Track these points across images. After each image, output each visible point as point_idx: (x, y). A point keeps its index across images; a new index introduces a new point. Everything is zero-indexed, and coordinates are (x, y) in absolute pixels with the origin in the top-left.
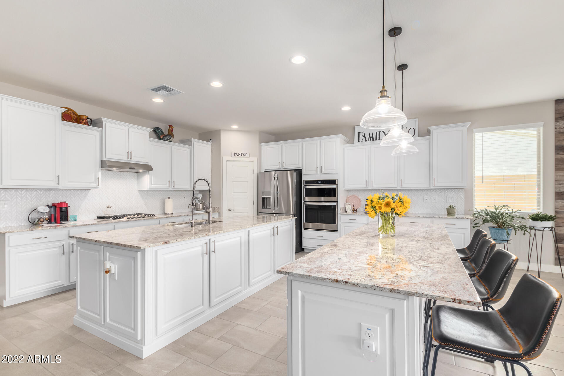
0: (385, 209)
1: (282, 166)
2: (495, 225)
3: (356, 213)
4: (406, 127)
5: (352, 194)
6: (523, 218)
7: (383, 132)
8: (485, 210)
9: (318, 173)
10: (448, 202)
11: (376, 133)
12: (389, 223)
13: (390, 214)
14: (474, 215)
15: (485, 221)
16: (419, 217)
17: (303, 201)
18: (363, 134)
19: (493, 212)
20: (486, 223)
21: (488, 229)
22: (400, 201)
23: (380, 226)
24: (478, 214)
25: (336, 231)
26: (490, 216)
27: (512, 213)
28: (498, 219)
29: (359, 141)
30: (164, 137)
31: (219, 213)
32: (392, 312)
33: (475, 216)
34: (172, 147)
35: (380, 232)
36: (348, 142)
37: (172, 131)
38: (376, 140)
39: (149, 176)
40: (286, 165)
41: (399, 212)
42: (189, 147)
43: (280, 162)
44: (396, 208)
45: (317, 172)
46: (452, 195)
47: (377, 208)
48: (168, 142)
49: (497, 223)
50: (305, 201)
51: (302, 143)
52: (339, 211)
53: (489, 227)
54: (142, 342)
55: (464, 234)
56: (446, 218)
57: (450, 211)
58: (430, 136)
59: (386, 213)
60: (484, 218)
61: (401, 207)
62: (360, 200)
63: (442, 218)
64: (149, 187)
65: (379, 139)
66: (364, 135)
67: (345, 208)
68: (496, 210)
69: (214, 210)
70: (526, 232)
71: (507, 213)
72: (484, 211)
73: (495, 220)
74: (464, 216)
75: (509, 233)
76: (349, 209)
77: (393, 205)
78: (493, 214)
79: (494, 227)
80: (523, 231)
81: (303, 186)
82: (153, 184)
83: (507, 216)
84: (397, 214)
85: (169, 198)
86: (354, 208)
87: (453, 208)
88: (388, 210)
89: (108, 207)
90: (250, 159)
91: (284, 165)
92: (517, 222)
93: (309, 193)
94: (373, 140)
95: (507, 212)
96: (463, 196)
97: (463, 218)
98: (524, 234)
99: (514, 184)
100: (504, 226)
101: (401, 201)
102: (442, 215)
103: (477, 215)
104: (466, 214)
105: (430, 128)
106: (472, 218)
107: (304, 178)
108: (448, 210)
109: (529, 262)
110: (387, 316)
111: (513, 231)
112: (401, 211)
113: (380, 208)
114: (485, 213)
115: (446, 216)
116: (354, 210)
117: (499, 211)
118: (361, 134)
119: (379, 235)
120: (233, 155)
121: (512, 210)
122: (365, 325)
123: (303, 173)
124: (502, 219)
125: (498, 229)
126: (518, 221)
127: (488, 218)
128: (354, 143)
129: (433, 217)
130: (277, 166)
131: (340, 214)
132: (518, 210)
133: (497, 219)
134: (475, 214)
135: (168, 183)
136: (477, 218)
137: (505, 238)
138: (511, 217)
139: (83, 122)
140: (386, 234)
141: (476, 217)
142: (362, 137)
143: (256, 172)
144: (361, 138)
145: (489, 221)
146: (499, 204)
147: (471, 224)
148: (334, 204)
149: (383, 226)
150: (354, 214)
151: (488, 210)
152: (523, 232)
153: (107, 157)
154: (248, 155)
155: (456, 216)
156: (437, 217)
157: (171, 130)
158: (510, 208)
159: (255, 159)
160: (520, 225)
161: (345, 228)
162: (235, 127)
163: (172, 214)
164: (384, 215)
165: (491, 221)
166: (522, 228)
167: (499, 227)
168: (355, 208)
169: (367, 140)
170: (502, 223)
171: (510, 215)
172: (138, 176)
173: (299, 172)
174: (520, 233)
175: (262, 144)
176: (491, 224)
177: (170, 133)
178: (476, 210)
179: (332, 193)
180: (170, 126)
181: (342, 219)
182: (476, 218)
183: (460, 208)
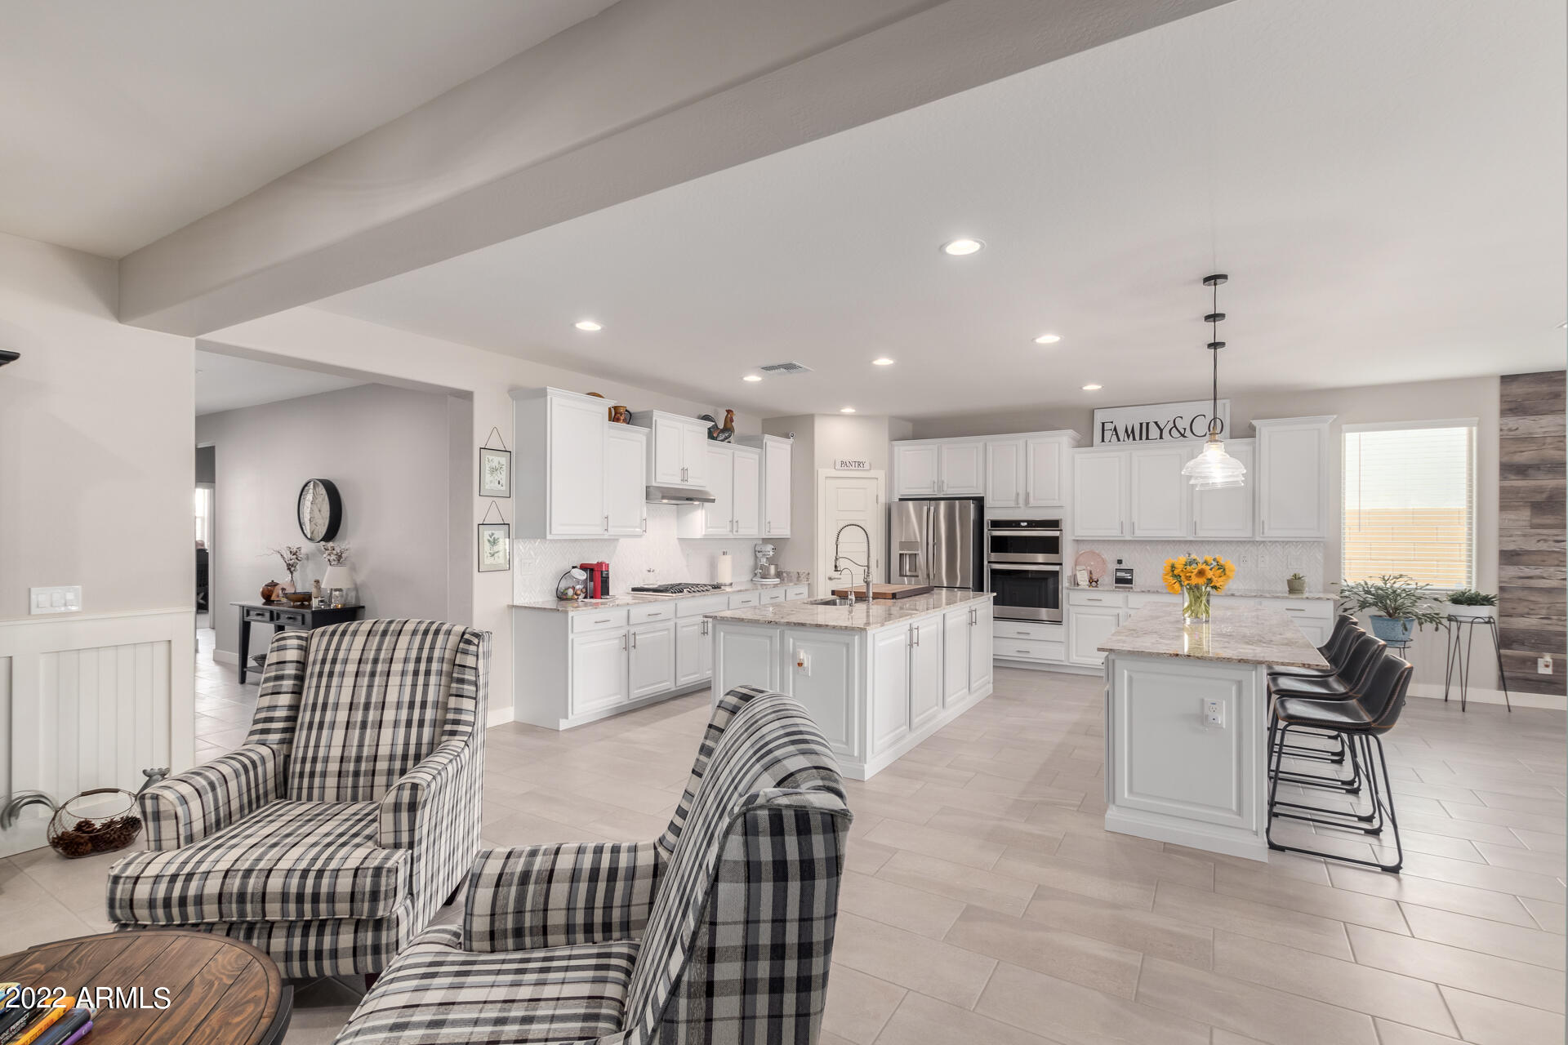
0: (1195, 581)
1: (940, 488)
2: (1383, 613)
3: (1096, 586)
4: (1204, 416)
5: (1084, 548)
6: (1436, 599)
7: (1156, 423)
8: (1363, 583)
9: (1021, 505)
10: (1289, 567)
11: (1141, 424)
12: (1201, 602)
13: (1203, 588)
14: (1341, 593)
15: (1363, 605)
16: (1233, 595)
17: (986, 563)
18: (1112, 426)
19: (1379, 588)
20: (1364, 608)
21: (1369, 620)
22: (1219, 569)
23: (1186, 605)
24: (1349, 591)
25: (1059, 622)
26: (1373, 595)
27: (1416, 589)
28: (1388, 602)
29: (1103, 441)
30: (719, 433)
31: (809, 584)
32: (1239, 684)
33: (1343, 594)
34: (733, 453)
35: (1186, 615)
36: (1079, 444)
37: (732, 421)
38: (1141, 439)
39: (704, 511)
40: (948, 487)
41: (1218, 585)
42: (759, 450)
43: (936, 481)
44: (1215, 579)
45: (1018, 504)
46: (1298, 553)
47: (1183, 578)
48: (725, 443)
49: (1385, 608)
50: (989, 562)
51: (986, 444)
52: (1065, 583)
53: (1370, 617)
54: (862, 758)
55: (1322, 628)
56: (1287, 598)
57: (1295, 586)
58: (1254, 437)
59: (1197, 587)
60: (1362, 599)
61: (1220, 577)
62: (1104, 561)
63: (1278, 597)
64: (704, 533)
65: (1147, 438)
66: (1115, 429)
67: (1075, 576)
68: (1386, 584)
69: (799, 577)
70: (1440, 625)
71: (1404, 590)
72: (1362, 585)
73: (1381, 603)
74: (1321, 595)
75: (1408, 627)
76: (1083, 578)
77: (1210, 574)
78: (1380, 592)
79: (1380, 616)
80: (1434, 623)
81: (985, 530)
82: (710, 527)
83: (1404, 595)
84: (1215, 587)
85: (724, 553)
86: (1091, 578)
87: (1299, 578)
88: (1201, 581)
89: (649, 571)
90: (872, 474)
91: (945, 489)
92: (1422, 608)
93: (1000, 545)
94: (1134, 439)
95: (1404, 587)
96: (1320, 556)
97: (1318, 599)
98: (1437, 629)
99: (1437, 529)
100: (1399, 613)
101: (1221, 567)
102: (1276, 592)
103: (1347, 593)
104: (1325, 591)
105: (1254, 422)
106: (1338, 598)
107: (989, 516)
108: (1289, 582)
109: (1448, 684)
110: (1234, 689)
111: (1416, 623)
112: (1222, 583)
113: (1189, 578)
114: (1364, 590)
115: (1287, 595)
116: (1093, 582)
117: (1392, 587)
118: (1107, 426)
119: (1185, 619)
120: (838, 466)
121: (1417, 584)
122: (1208, 700)
123: (988, 504)
124: (1396, 601)
125: (1385, 620)
126: (1425, 606)
127: (1370, 598)
128: (1092, 446)
129: (1261, 596)
130: (930, 488)
131: (1068, 589)
132: (1428, 585)
133: (1386, 601)
134: (1342, 591)
135: (728, 524)
136: (1348, 599)
137: (1401, 637)
138: (1413, 598)
139: (622, 418)
140: (1197, 617)
141: (1347, 597)
142: (1111, 432)
143: (882, 500)
144: (1108, 434)
145: (1371, 605)
146: (1391, 572)
147: (1336, 609)
148: (1056, 568)
149: (1190, 606)
150: (1091, 588)
151: (1370, 584)
152: (1434, 625)
153: (658, 480)
154: (867, 466)
155: (1306, 595)
156: (1268, 595)
157: (729, 420)
158: (1411, 579)
159: (881, 474)
160: (1428, 612)
161: (1079, 616)
162: (848, 410)
163: (731, 584)
164: (1194, 590)
165: (1374, 605)
166: (1433, 618)
167: (1390, 615)
168: (1095, 577)
169: (1121, 439)
170: (1396, 609)
171: (1409, 594)
172: (678, 512)
173: (980, 502)
174: (1429, 627)
175: (894, 442)
176: (1374, 611)
177: (729, 426)
178: (1345, 584)
179: (1051, 546)
180: (729, 412)
181: (1070, 598)
182: (1346, 600)
183: (1314, 579)
